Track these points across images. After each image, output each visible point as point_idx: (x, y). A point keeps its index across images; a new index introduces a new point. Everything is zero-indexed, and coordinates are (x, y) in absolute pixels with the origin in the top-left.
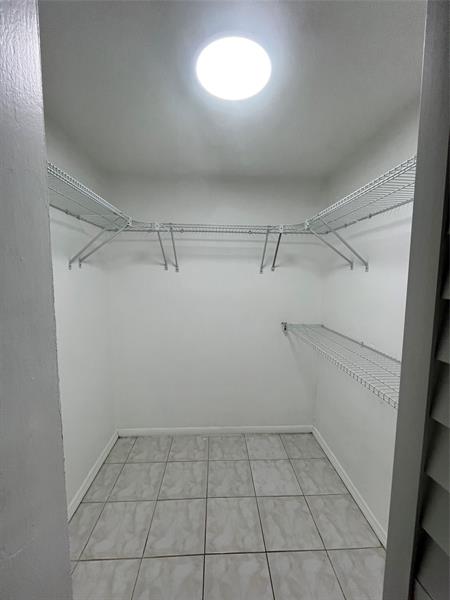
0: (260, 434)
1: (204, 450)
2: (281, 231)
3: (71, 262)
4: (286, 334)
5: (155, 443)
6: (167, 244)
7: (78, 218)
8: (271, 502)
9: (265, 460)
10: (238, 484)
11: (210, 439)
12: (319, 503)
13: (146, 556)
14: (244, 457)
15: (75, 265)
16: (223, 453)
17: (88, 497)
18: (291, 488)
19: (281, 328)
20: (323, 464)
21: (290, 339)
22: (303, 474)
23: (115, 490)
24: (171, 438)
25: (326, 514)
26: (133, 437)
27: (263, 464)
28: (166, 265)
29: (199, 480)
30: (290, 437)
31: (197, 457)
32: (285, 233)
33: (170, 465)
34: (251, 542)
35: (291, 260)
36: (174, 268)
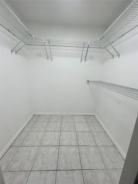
0: (78, 115)
1: (60, 119)
2: (89, 44)
3: (12, 51)
4: (88, 84)
5: (45, 117)
6: (48, 50)
7: (14, 35)
8: (80, 133)
9: (79, 122)
10: (71, 128)
11: (62, 117)
12: (95, 134)
13: (41, 146)
14: (73, 121)
15: (14, 53)
16: (66, 120)
17: (24, 130)
18: (87, 130)
19: (87, 82)
20: (97, 124)
21: (89, 86)
22: (91, 126)
23: (32, 128)
24: (51, 116)
25: (97, 137)
26: (39, 115)
27: (79, 123)
28: (48, 58)
29: (59, 127)
30: (87, 117)
31: (58, 121)
32: (90, 45)
33: (50, 123)
34: (74, 143)
35: (91, 58)
36: (51, 60)
